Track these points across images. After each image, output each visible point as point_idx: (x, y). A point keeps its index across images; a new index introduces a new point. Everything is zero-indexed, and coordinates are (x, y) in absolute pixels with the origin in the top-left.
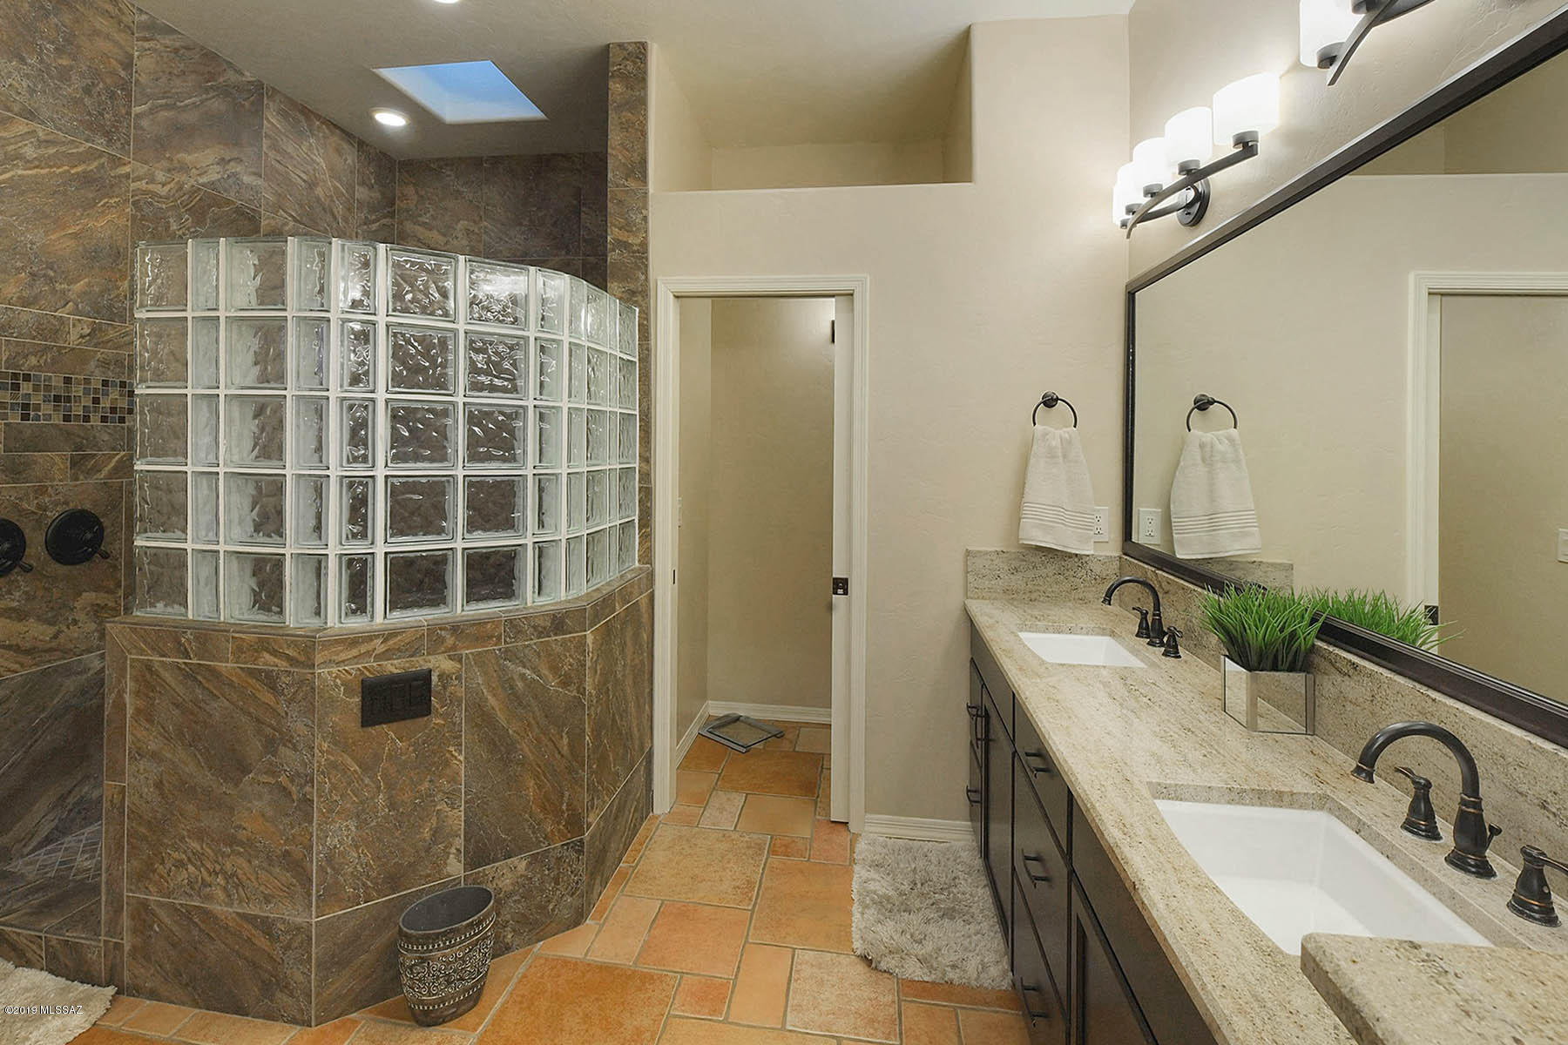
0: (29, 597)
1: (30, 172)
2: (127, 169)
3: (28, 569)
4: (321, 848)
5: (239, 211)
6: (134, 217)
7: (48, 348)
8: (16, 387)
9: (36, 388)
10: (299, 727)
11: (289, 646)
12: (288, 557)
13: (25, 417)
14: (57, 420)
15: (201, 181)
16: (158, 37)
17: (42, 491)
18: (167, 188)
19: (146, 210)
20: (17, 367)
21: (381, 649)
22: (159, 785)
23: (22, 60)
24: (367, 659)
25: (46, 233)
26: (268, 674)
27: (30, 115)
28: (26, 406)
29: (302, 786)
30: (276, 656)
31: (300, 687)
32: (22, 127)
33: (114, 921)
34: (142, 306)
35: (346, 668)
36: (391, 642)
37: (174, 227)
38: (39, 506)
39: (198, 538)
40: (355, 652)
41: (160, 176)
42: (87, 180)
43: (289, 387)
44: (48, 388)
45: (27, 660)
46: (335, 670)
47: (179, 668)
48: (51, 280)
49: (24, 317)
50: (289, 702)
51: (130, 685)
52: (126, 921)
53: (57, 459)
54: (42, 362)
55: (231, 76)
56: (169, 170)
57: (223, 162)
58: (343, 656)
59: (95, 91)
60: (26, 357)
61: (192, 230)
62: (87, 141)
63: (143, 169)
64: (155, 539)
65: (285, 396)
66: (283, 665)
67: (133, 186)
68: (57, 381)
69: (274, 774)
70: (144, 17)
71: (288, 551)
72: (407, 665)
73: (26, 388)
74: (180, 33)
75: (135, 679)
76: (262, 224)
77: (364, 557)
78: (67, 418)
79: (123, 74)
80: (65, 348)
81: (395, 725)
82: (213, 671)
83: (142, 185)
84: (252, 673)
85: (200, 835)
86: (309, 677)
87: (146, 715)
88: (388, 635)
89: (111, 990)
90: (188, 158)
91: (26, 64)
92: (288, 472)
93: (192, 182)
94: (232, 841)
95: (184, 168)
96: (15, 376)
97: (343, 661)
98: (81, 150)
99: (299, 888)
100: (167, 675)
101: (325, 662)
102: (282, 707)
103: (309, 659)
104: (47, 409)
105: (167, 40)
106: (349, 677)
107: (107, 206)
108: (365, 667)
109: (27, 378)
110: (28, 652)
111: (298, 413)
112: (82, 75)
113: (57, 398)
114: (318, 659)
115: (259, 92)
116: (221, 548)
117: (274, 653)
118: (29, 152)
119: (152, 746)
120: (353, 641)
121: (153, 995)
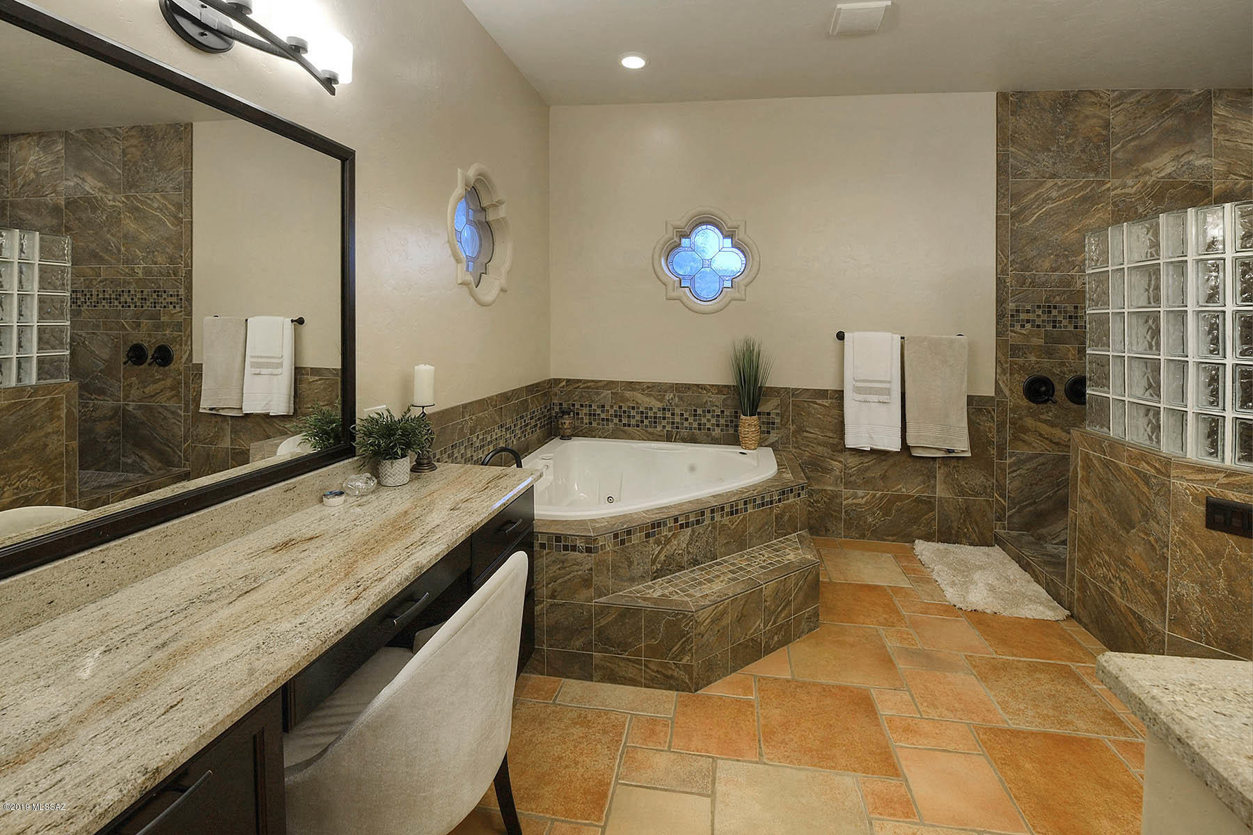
0: (1056, 416)
1: (1055, 205)
2: (1108, 185)
3: (1055, 402)
4: (1173, 590)
5: (1193, 186)
6: (1113, 212)
7: (1064, 292)
8: (1050, 312)
9: (1060, 312)
10: (1161, 511)
11: (1156, 462)
12: (1162, 409)
13: (1054, 327)
14: (1071, 328)
15: (1160, 176)
16: (1125, 101)
17: (1063, 364)
18: (1135, 189)
19: (1121, 205)
20: (1050, 302)
21: (1225, 481)
22: (1091, 518)
23: (1049, 150)
24: (1211, 484)
25: (1063, 233)
26: (1145, 475)
27: (1053, 176)
28: (1054, 322)
29: (1163, 548)
30: (1149, 465)
31: (1162, 487)
32: (1050, 183)
33: (1071, 580)
34: (1089, 267)
35: (1194, 485)
36: (1232, 479)
37: (1140, 210)
38: (1061, 372)
39: (1115, 392)
40: (1201, 477)
41: (1130, 182)
42: (1084, 199)
43: (1162, 306)
44: (1066, 312)
45: (1056, 448)
46: (1185, 484)
47: (1101, 460)
48: (1067, 256)
49: (1053, 278)
50: (1157, 494)
51: (1080, 463)
52: (1076, 584)
53: (1071, 349)
54: (1062, 299)
55: (1183, 98)
56: (1136, 177)
57: (1177, 158)
58: (1192, 477)
59: (1087, 150)
60: (1054, 297)
61: (1155, 208)
62: (1083, 178)
63: (1117, 182)
64: (1096, 391)
65: (1160, 312)
66: (1153, 472)
67: (1113, 193)
68: (1070, 308)
69: (1146, 534)
70: (1116, 93)
71: (1162, 406)
72: (1247, 499)
73: (1055, 312)
74: (1139, 91)
75: (1082, 460)
76: (1213, 190)
77: (1216, 418)
78: (1076, 327)
79: (1104, 133)
80: (1074, 291)
81: (1235, 537)
82: (1117, 466)
83: (1118, 191)
84: (1136, 472)
85: (1109, 553)
86: (1166, 482)
87: (1087, 481)
88: (1230, 473)
89: (1067, 612)
90: (1149, 165)
91: (1051, 151)
92: (1162, 357)
93: (1153, 178)
94: (1125, 564)
95: (1147, 172)
96: (1049, 307)
97: (1192, 480)
98: (1081, 184)
99: (1159, 609)
100: (1095, 462)
101: (1178, 477)
102: (1152, 497)
103: (1167, 472)
104: (1065, 322)
105: (1133, 99)
106: (1196, 491)
107: (1098, 210)
108: (1209, 489)
109: (1055, 307)
110: (1057, 444)
111: (1168, 321)
112: (1080, 144)
113: (1070, 317)
114: (1173, 473)
115: (1206, 99)
116: (1126, 399)
117: (1148, 463)
118: (1054, 194)
119: (1089, 498)
120: (1201, 469)
121: (1085, 626)
